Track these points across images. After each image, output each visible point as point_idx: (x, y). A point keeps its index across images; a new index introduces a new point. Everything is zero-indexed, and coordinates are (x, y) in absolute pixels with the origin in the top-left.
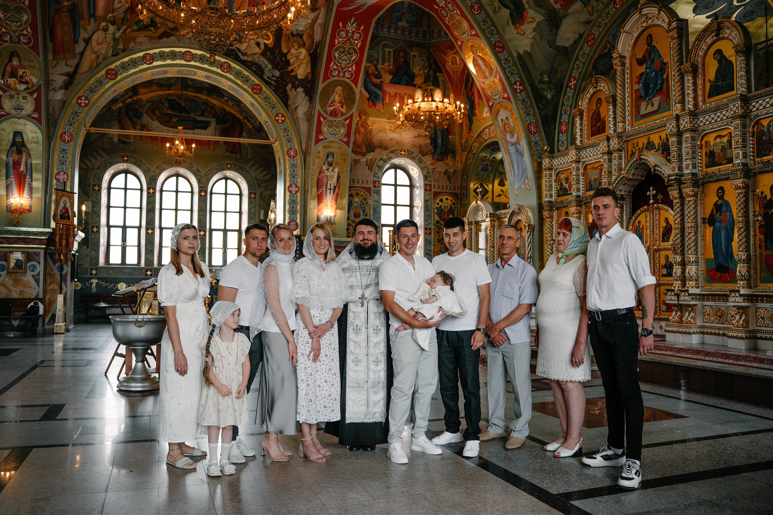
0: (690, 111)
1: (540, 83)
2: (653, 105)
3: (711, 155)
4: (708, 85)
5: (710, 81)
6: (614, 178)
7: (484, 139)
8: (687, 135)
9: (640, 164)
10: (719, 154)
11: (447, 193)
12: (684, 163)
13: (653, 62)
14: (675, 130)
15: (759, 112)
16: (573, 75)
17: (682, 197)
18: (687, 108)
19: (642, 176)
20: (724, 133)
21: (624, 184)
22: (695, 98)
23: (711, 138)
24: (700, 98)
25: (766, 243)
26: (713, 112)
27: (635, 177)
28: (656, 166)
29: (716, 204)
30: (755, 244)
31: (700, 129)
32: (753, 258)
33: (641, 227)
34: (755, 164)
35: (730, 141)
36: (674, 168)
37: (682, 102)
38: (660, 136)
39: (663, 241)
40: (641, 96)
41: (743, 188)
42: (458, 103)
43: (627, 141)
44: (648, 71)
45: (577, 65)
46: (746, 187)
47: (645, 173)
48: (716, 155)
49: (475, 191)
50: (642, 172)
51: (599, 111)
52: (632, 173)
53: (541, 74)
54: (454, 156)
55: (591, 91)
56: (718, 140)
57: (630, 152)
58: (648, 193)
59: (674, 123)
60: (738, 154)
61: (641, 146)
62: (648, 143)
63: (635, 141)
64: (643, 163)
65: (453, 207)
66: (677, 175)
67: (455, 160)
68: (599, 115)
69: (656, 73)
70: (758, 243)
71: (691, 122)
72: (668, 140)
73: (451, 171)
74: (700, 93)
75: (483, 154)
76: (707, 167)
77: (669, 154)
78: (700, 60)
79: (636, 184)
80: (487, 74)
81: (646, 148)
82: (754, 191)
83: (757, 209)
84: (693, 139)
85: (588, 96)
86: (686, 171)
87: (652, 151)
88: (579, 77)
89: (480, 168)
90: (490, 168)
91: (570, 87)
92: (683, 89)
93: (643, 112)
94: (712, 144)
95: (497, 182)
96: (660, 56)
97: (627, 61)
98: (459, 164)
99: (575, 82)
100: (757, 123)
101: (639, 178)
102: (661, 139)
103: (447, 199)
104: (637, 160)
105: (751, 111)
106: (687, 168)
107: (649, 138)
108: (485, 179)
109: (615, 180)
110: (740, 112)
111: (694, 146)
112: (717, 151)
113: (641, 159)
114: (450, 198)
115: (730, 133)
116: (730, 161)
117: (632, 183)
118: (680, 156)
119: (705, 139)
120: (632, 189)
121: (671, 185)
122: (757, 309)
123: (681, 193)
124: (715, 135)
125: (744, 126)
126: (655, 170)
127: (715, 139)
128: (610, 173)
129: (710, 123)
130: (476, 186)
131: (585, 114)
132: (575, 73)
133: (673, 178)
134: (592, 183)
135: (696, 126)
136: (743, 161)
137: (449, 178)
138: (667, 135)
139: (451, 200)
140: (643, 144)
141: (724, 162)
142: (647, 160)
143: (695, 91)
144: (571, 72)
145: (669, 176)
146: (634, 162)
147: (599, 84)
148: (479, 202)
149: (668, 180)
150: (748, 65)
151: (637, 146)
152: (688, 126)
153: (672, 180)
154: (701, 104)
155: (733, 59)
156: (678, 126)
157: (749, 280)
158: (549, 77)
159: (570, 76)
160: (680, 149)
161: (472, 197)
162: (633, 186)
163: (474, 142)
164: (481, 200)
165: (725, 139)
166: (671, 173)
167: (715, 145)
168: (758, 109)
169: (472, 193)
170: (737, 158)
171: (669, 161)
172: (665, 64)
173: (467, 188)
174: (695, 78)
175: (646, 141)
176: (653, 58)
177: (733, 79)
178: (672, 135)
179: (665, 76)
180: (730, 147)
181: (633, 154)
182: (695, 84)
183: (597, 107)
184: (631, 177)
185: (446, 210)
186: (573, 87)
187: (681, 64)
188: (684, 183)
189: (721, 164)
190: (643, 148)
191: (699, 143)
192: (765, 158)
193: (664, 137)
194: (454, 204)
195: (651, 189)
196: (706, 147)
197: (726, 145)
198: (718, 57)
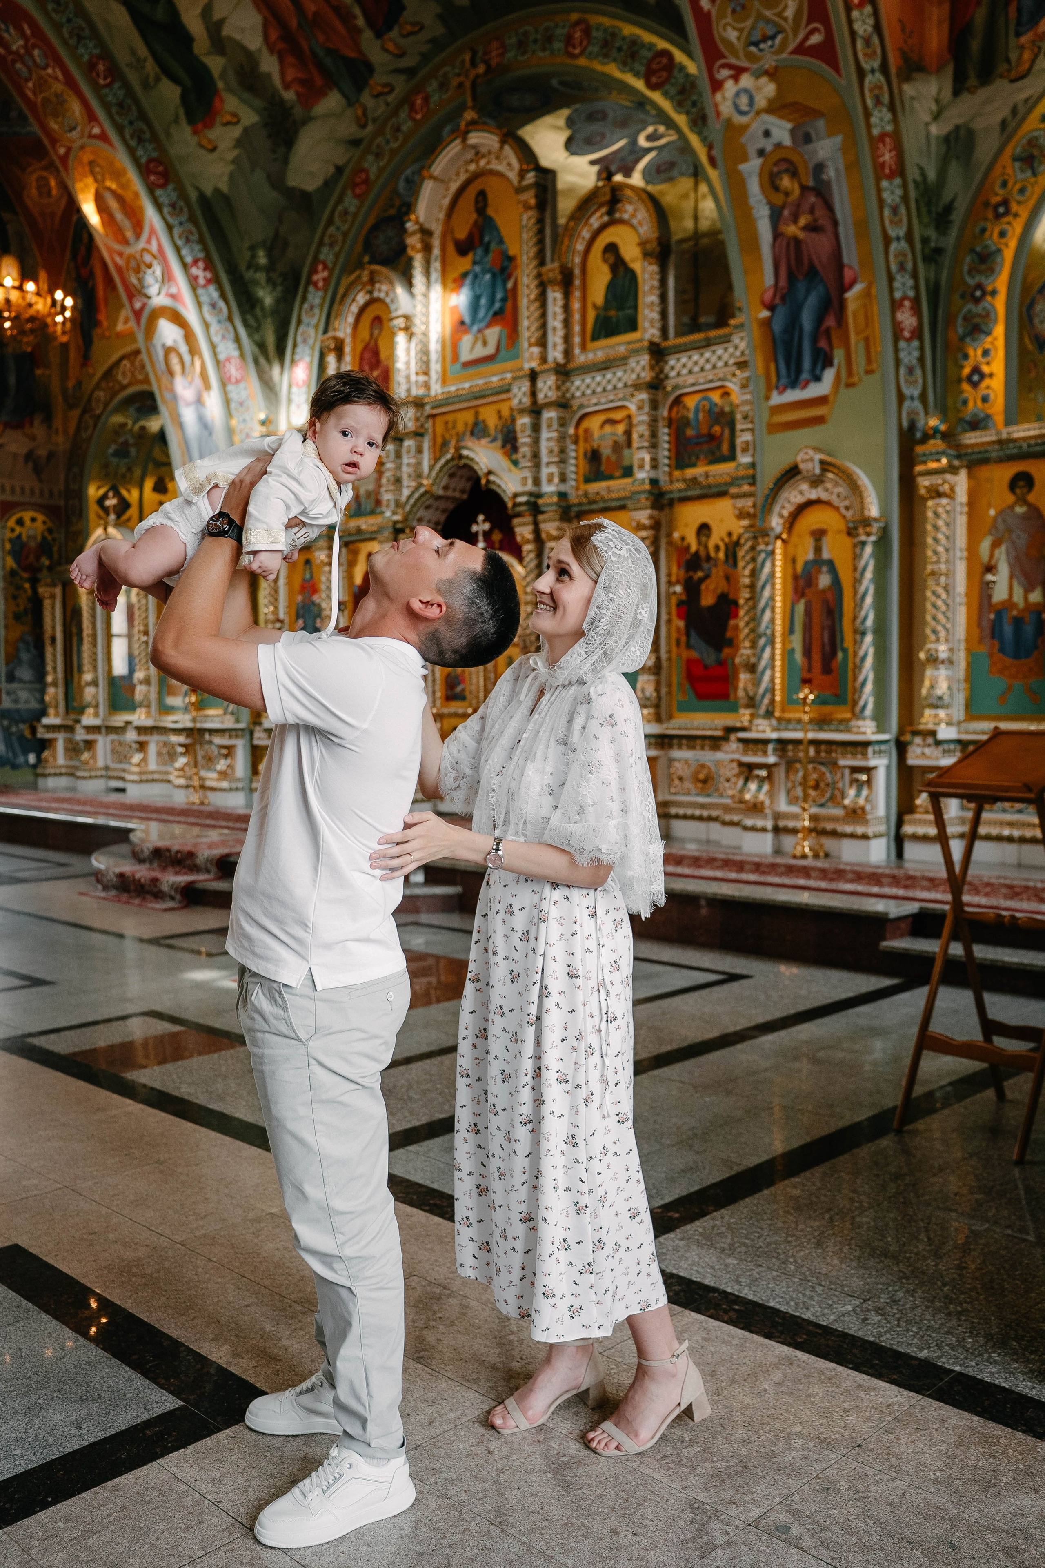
0: (558, 365)
1: (249, 268)
2: (485, 343)
3: (594, 456)
4: (591, 315)
5: (595, 306)
6: (406, 492)
7: (120, 383)
8: (550, 414)
9: (460, 467)
10: (608, 458)
11: (34, 504)
12: (545, 471)
13: (487, 251)
14: (527, 401)
15: (680, 380)
16: (322, 257)
17: (539, 540)
18: (550, 359)
19: (463, 491)
20: (618, 415)
21: (428, 507)
22: (567, 339)
23: (594, 424)
24: (577, 340)
25: (688, 635)
26: (600, 370)
27: (449, 493)
28: (490, 473)
30: (669, 638)
31: (575, 403)
32: (665, 664)
34: (671, 482)
35: (628, 433)
36: (525, 479)
37: (542, 342)
38: (499, 412)
40: (463, 325)
41: (651, 527)
42: (59, 295)
43: (433, 416)
44: (477, 268)
45: (331, 236)
46: (656, 526)
47: (468, 486)
48: (604, 458)
49: (101, 501)
50: (462, 484)
51: (376, 345)
52: (444, 483)
53: (253, 248)
54: (48, 419)
55: (361, 298)
56: (608, 429)
57: (439, 440)
58: (475, 528)
59: (526, 386)
60: (643, 459)
61: (460, 427)
62: (476, 424)
63: (450, 418)
64: (466, 466)
65: (49, 538)
66: (531, 494)
67: (50, 427)
68: (376, 353)
69: (494, 275)
70: (674, 635)
71: (558, 388)
72: (513, 421)
73: (42, 452)
74: (577, 328)
75: (117, 419)
76: (587, 480)
77: (515, 449)
78: (577, 260)
79: (451, 506)
80: (129, 234)
81: (472, 434)
82: (669, 535)
83: (674, 569)
84: (563, 423)
85: (355, 309)
86: (548, 488)
87: (484, 441)
88: (335, 264)
89: (111, 451)
90: (133, 451)
91: (315, 284)
92: (544, 315)
93: (466, 355)
94: (596, 436)
95: (149, 484)
96: (501, 241)
97: (436, 242)
98: (60, 439)
99: (325, 274)
100: (678, 401)
101: (457, 494)
102: (500, 417)
103: (33, 520)
104: (453, 459)
105: (667, 377)
106: (550, 480)
107: (477, 414)
108: (124, 476)
109: (409, 497)
110: (647, 376)
111: (562, 438)
112: (606, 451)
113: (461, 457)
114: (40, 517)
115: (629, 417)
116: (628, 472)
117: (442, 505)
118: (536, 456)
119: (585, 424)
120: (443, 518)
121: (519, 515)
122: (671, 761)
123: (537, 532)
124: (602, 418)
125: (654, 405)
126: (488, 481)
127: (603, 426)
128: (398, 481)
129: (594, 392)
130: (102, 491)
131: (348, 349)
132: (327, 255)
133: (522, 499)
134: (363, 500)
135: (568, 395)
136: (653, 474)
137: (38, 470)
138: (512, 409)
139: (44, 523)
140: (466, 424)
141: (617, 474)
142: (472, 460)
143: (567, 323)
144: (318, 252)
145: (516, 495)
146: (448, 462)
147: (377, 286)
148: (111, 530)
149: (515, 505)
150: (663, 282)
151: (454, 427)
152: (553, 395)
153: (520, 504)
154: (577, 351)
155: (637, 266)
156: (533, 394)
157: (657, 706)
158: (270, 256)
159: (316, 260)
160: (536, 441)
161: (92, 516)
162: (444, 511)
163: (97, 387)
164: (117, 525)
165: (621, 428)
166: (520, 489)
167: (602, 438)
168: (679, 374)
169: (93, 509)
170: (641, 467)
171: (515, 463)
172: (511, 259)
173: (80, 495)
174: (567, 295)
175: (470, 419)
176: (489, 243)
177: (635, 307)
178: (522, 411)
179: (510, 285)
180: (629, 444)
181: (445, 444)
182: (567, 308)
183: (372, 335)
184: (441, 492)
185: (32, 544)
186: (321, 284)
187: (542, 263)
188: (543, 513)
189: (610, 477)
190: (465, 432)
191: (571, 431)
192: (690, 472)
193: (506, 413)
194: (50, 531)
195: (481, 518)
196: (586, 440)
197: (622, 439)
198: (612, 260)
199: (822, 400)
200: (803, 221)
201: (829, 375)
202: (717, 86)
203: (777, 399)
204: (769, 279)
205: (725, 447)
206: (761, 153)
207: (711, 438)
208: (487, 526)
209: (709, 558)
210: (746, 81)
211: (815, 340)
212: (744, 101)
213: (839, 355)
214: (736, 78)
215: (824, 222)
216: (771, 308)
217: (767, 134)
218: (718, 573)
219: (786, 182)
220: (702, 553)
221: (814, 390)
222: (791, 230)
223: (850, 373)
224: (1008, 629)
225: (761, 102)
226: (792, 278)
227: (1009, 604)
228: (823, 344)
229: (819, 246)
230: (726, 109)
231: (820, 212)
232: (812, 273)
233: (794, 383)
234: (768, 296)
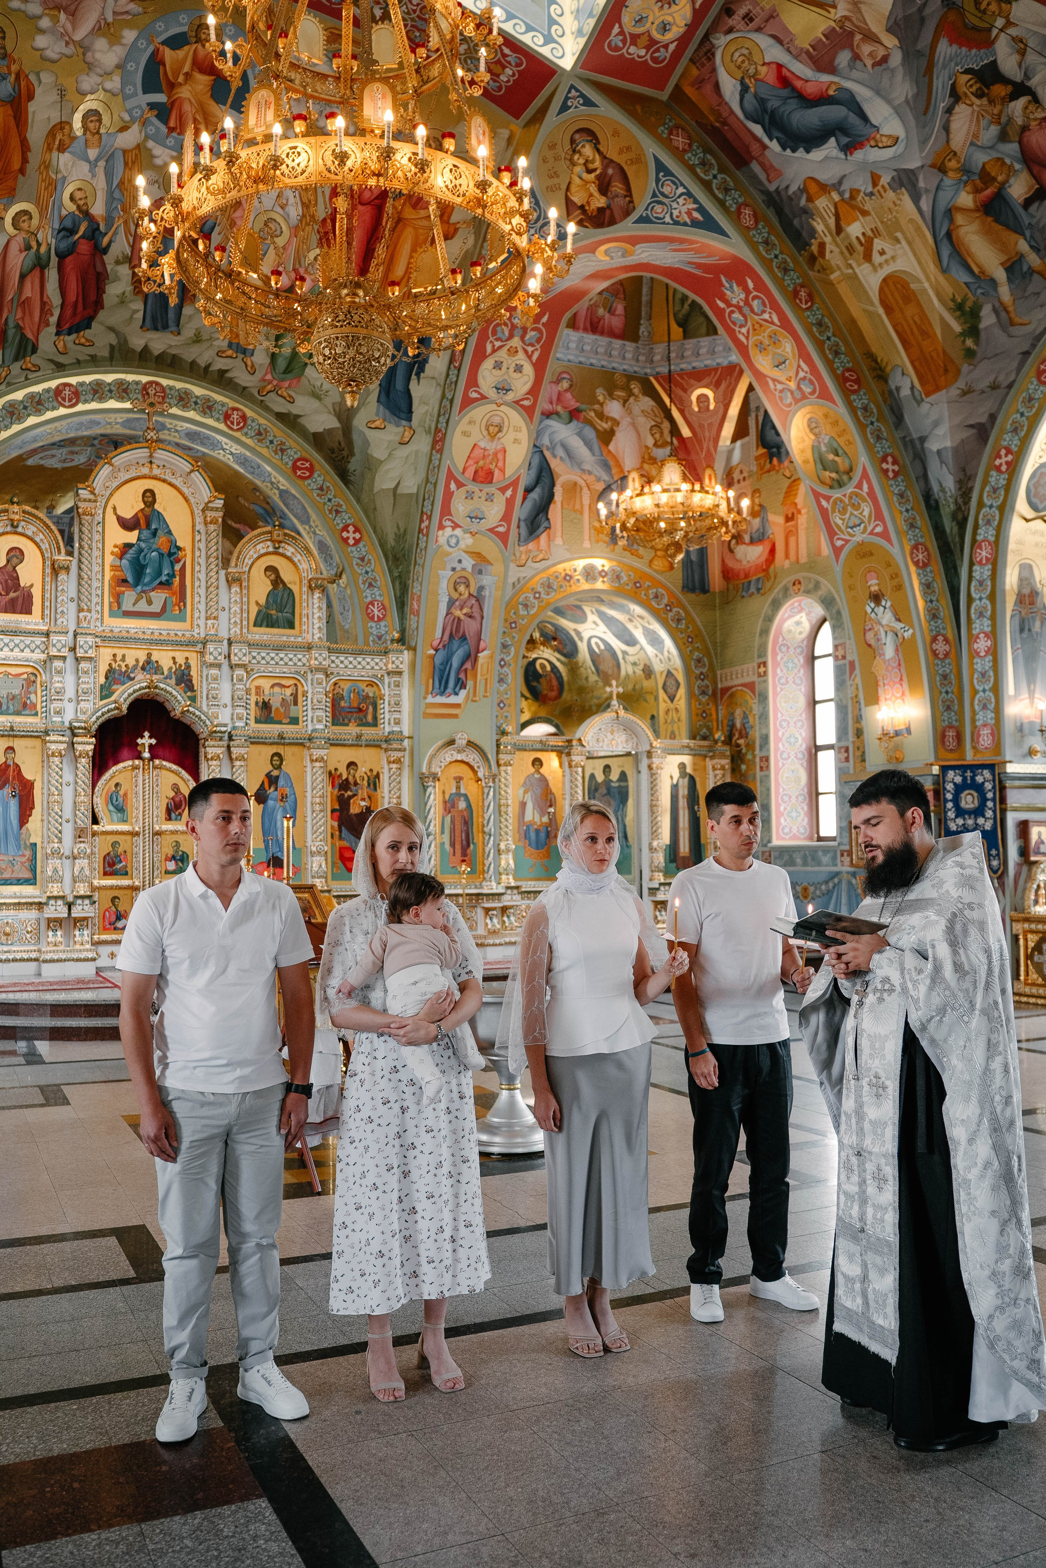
2: (150, 602)
3: (265, 706)
4: (255, 608)
5: (257, 603)
13: (154, 535)
14: (222, 659)
15: (338, 670)
25: (340, 831)
29: (268, 775)
33: (122, 793)
34: (331, 733)
37: (218, 618)
38: (174, 658)
39: (169, 818)
40: (125, 581)
43: (99, 647)
44: (143, 545)
48: (273, 708)
51: (16, 571)
56: (277, 689)
58: (140, 741)
59: (221, 648)
61: (131, 661)
62: (148, 662)
63: (117, 652)
68: (16, 578)
69: (161, 555)
74: (245, 615)
76: (257, 722)
77: (195, 689)
78: (245, 569)
81: (144, 669)
82: (327, 766)
93: (127, 606)
94: (267, 692)
96: (170, 534)
100: (336, 683)
102: (175, 663)
105: (328, 666)
107: (149, 655)
110: (326, 664)
112: (275, 703)
119: (257, 683)
121: (211, 740)
123: (226, 753)
126: (184, 711)
127: (272, 686)
129: (268, 663)
133: (221, 729)
140: (137, 661)
142: (168, 692)
143: (241, 610)
145: (216, 725)
146: (141, 689)
147: (23, 524)
151: (123, 660)
152: (244, 659)
153: (219, 732)
156: (224, 655)
165: (288, 692)
168: (337, 666)
170: (320, 721)
171: (191, 699)
172: (180, 549)
174: (241, 592)
175: (143, 658)
176: (156, 531)
177: (292, 613)
178: (212, 665)
179: (178, 567)
180: (296, 703)
183: (8, 561)
188: (234, 740)
189: (280, 723)
190: (135, 667)
191: (248, 685)
193: (181, 660)
195: (147, 734)
196: (257, 694)
197: (290, 699)
198: (273, 577)
199: (458, 706)
200: (465, 611)
201: (463, 693)
202: (441, 527)
203: (430, 699)
204: (438, 634)
205: (370, 718)
206: (454, 569)
207: (360, 710)
208: (153, 741)
209: (356, 784)
210: (458, 532)
211: (458, 673)
212: (453, 541)
213: (470, 684)
214: (454, 529)
215: (477, 614)
216: (436, 650)
217: (460, 561)
218: (363, 792)
219: (462, 588)
220: (351, 779)
221: (453, 699)
222: (458, 613)
223: (475, 695)
224: (533, 835)
225: (462, 545)
226: (451, 636)
227: (532, 823)
228: (462, 676)
229: (470, 626)
230: (442, 540)
231: (476, 609)
232: (464, 638)
233: (442, 693)
234: (435, 643)
